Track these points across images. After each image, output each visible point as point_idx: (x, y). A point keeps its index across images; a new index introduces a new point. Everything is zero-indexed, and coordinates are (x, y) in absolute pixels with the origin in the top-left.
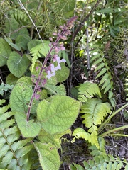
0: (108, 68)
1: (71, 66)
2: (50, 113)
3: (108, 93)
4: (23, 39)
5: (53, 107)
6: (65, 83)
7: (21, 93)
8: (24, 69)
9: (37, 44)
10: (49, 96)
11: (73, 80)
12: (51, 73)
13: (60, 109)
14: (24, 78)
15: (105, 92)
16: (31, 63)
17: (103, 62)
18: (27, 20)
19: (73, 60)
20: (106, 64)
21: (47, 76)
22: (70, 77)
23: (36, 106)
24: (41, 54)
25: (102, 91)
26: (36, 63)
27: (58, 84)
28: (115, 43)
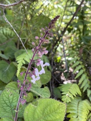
0: (84, 70)
1: (52, 70)
2: (36, 117)
3: (86, 91)
4: (10, 50)
5: (39, 109)
6: (48, 85)
7: (8, 98)
8: (11, 75)
10: (35, 97)
11: (54, 82)
12: (36, 77)
13: (46, 112)
14: (11, 83)
15: (84, 91)
16: (17, 69)
17: (79, 64)
19: (54, 65)
20: (83, 66)
21: (32, 81)
22: (52, 79)
23: (23, 110)
24: (25, 61)
25: (81, 90)
26: (21, 69)
27: (43, 87)
28: (87, 49)
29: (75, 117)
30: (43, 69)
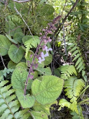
0: (81, 54)
1: (53, 54)
2: (41, 89)
3: (81, 72)
4: (18, 36)
5: (43, 83)
6: (50, 65)
7: (19, 75)
8: (20, 57)
9: (29, 39)
11: (55, 64)
13: (48, 85)
14: (21, 63)
15: (79, 72)
16: (25, 52)
17: (77, 49)
18: (21, 22)
19: (55, 49)
20: (80, 51)
22: (53, 62)
23: (31, 84)
24: (32, 46)
25: (77, 71)
26: (29, 52)
27: (45, 67)
29: (71, 91)
30: (47, 53)
